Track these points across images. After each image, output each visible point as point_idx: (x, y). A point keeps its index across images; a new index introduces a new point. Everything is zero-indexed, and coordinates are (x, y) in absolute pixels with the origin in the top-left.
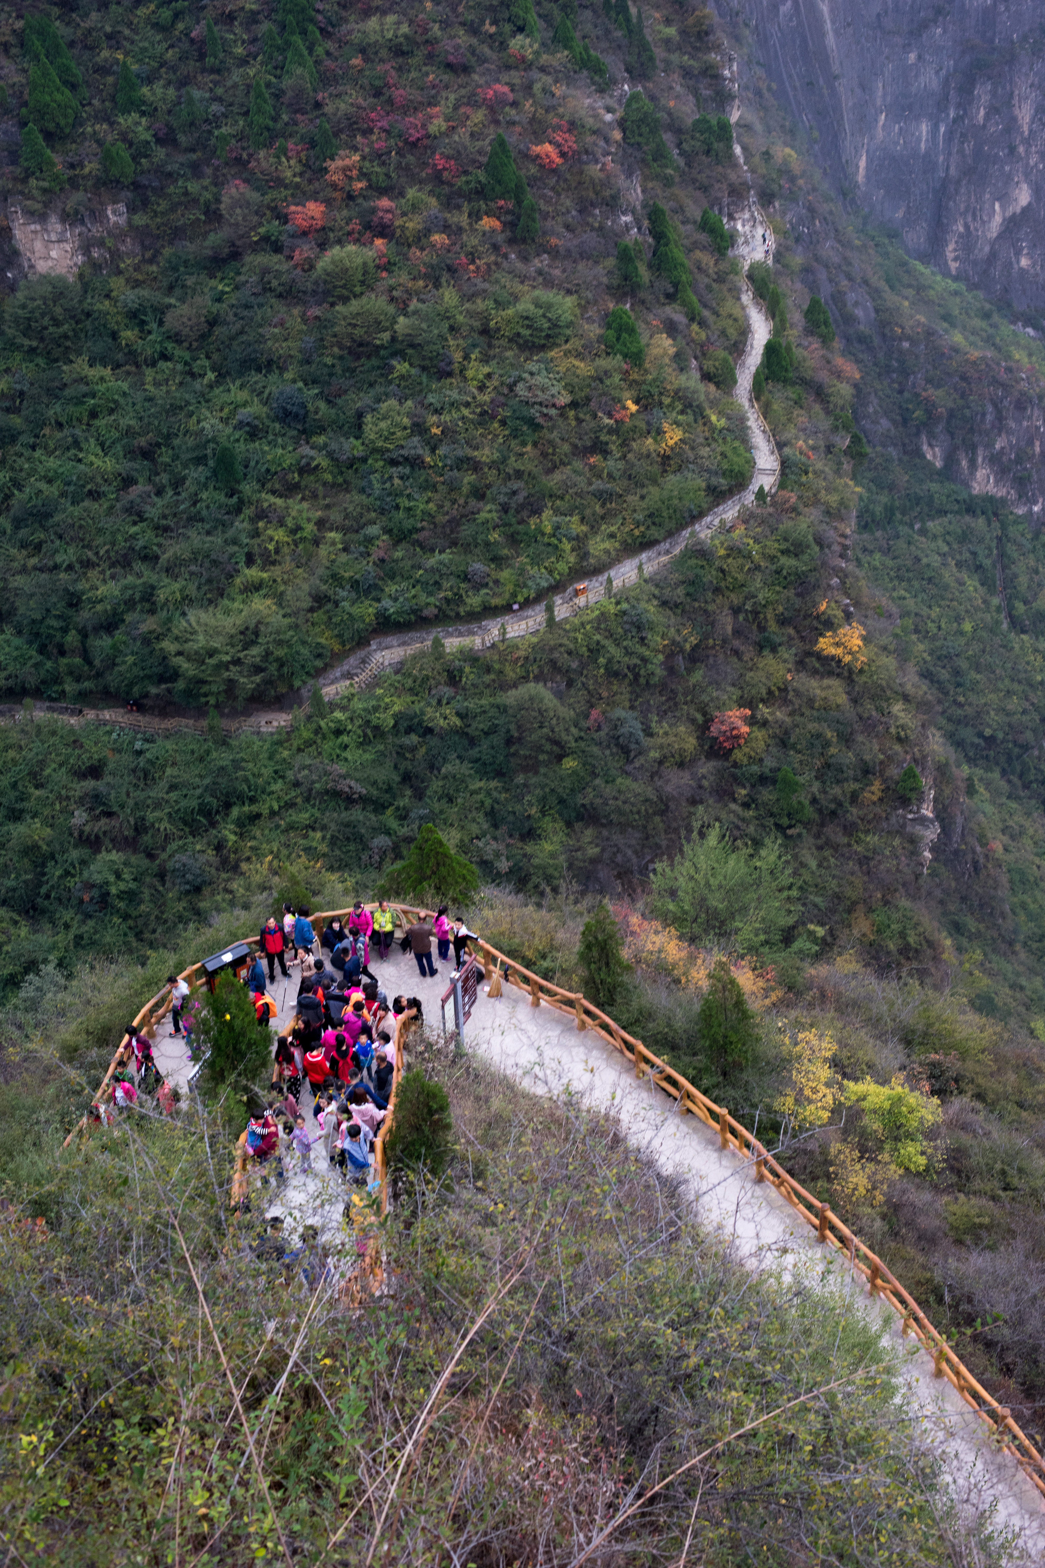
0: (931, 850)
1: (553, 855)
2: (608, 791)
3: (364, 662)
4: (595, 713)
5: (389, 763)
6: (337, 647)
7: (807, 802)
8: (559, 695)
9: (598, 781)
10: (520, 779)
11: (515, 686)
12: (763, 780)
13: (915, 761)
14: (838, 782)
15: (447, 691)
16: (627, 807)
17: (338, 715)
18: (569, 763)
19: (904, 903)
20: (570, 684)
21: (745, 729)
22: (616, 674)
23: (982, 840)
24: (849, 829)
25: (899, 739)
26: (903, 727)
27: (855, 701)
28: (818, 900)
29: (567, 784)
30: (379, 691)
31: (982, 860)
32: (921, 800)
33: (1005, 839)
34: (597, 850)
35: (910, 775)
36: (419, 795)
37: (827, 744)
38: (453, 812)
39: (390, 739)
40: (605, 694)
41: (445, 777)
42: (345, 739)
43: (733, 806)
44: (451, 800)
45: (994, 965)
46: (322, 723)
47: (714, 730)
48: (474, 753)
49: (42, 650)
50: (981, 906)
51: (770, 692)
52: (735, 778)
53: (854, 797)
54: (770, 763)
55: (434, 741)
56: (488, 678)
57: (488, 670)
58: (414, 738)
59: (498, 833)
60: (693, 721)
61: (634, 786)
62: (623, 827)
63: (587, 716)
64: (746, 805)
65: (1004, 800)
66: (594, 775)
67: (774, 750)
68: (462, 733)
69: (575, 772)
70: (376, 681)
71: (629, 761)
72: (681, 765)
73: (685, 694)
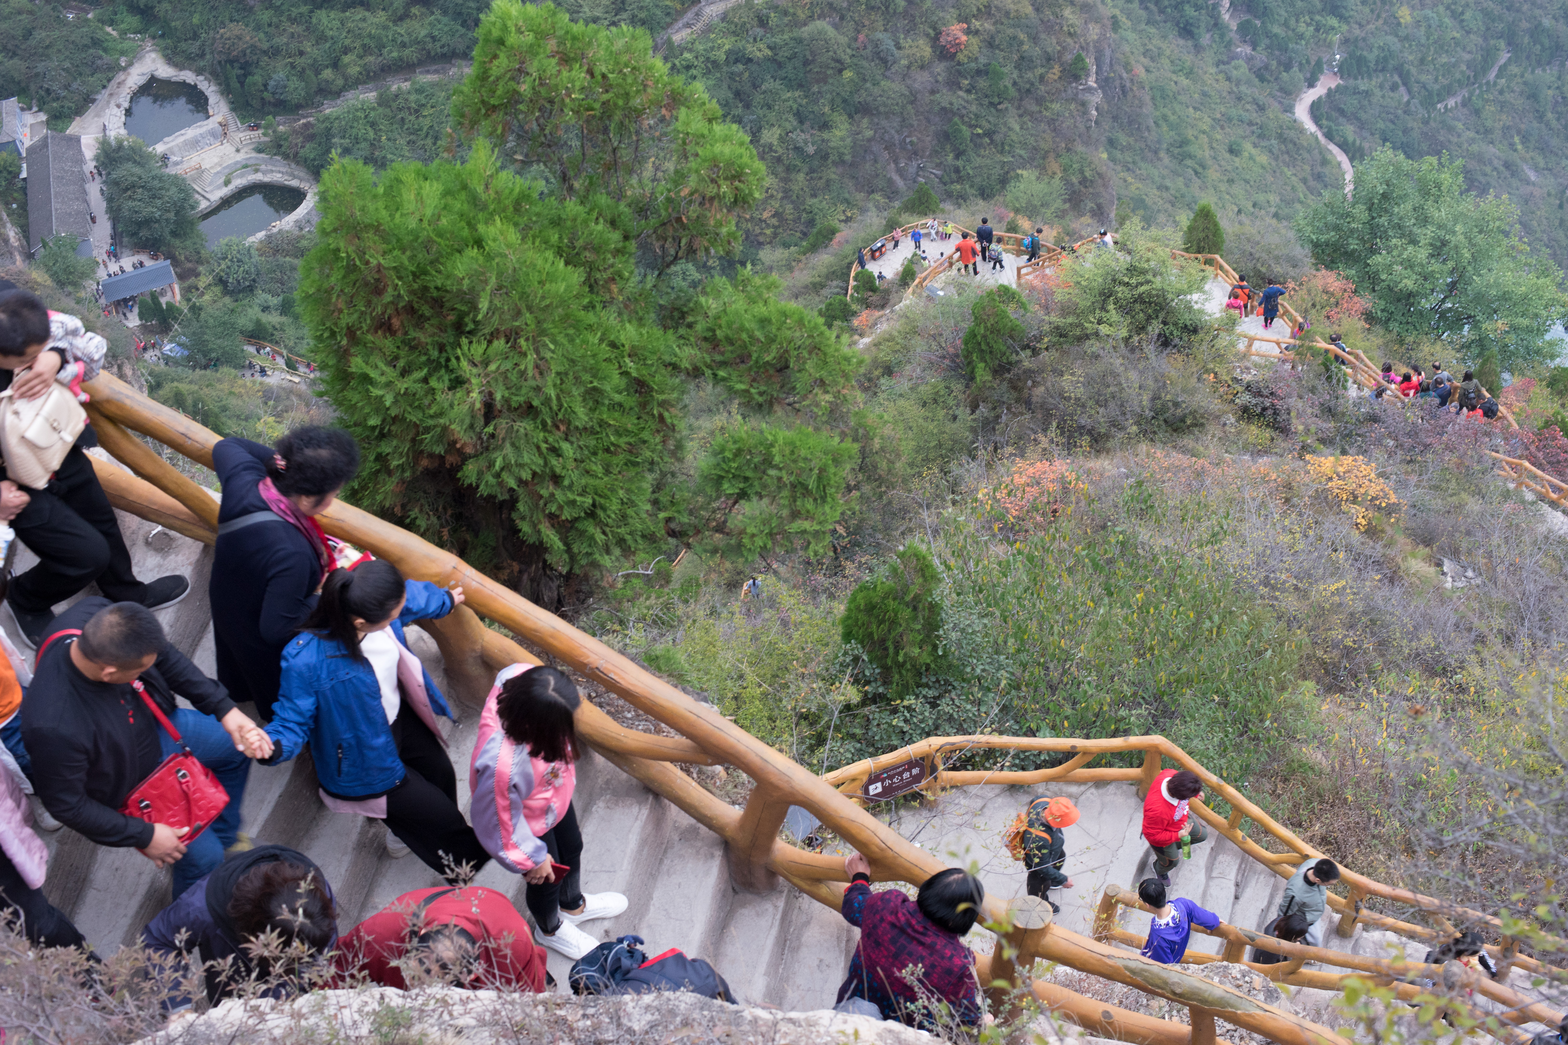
0: (1097, 109)
1: (842, 139)
2: (876, 91)
3: (697, 14)
4: (861, 37)
5: (725, 86)
6: (679, 6)
7: (1010, 86)
8: (836, 27)
9: (868, 85)
10: (815, 89)
11: (805, 25)
12: (979, 72)
13: (1082, 48)
14: (1030, 68)
15: (760, 31)
16: (889, 102)
17: (687, 55)
18: (848, 74)
19: (1080, 148)
20: (842, 18)
21: (964, 38)
22: (873, 8)
23: (1127, 67)
24: (1040, 101)
25: (1070, 34)
26: (1072, 26)
27: (1037, 10)
28: (1022, 152)
29: (848, 88)
30: (712, 36)
31: (1128, 84)
32: (1088, 75)
33: (1146, 61)
34: (871, 133)
35: (1079, 59)
36: (747, 106)
37: (1021, 43)
38: (772, 116)
39: (725, 69)
40: (867, 23)
41: (764, 92)
42: (694, 72)
43: (961, 93)
44: (769, 108)
45: (1143, 172)
46: (677, 62)
47: (943, 41)
48: (782, 73)
49: (464, 24)
50: (1130, 123)
51: (979, 10)
52: (959, 73)
53: (1042, 78)
54: (983, 60)
55: (754, 67)
56: (786, 20)
57: (786, 13)
58: (740, 67)
59: (804, 127)
60: (928, 35)
61: (893, 85)
62: (887, 115)
63: (856, 40)
64: (968, 91)
65: (1143, 26)
66: (865, 80)
67: (984, 50)
68: (773, 60)
69: (852, 80)
70: (709, 29)
71: (887, 69)
72: (922, 67)
73: (921, 17)
